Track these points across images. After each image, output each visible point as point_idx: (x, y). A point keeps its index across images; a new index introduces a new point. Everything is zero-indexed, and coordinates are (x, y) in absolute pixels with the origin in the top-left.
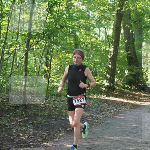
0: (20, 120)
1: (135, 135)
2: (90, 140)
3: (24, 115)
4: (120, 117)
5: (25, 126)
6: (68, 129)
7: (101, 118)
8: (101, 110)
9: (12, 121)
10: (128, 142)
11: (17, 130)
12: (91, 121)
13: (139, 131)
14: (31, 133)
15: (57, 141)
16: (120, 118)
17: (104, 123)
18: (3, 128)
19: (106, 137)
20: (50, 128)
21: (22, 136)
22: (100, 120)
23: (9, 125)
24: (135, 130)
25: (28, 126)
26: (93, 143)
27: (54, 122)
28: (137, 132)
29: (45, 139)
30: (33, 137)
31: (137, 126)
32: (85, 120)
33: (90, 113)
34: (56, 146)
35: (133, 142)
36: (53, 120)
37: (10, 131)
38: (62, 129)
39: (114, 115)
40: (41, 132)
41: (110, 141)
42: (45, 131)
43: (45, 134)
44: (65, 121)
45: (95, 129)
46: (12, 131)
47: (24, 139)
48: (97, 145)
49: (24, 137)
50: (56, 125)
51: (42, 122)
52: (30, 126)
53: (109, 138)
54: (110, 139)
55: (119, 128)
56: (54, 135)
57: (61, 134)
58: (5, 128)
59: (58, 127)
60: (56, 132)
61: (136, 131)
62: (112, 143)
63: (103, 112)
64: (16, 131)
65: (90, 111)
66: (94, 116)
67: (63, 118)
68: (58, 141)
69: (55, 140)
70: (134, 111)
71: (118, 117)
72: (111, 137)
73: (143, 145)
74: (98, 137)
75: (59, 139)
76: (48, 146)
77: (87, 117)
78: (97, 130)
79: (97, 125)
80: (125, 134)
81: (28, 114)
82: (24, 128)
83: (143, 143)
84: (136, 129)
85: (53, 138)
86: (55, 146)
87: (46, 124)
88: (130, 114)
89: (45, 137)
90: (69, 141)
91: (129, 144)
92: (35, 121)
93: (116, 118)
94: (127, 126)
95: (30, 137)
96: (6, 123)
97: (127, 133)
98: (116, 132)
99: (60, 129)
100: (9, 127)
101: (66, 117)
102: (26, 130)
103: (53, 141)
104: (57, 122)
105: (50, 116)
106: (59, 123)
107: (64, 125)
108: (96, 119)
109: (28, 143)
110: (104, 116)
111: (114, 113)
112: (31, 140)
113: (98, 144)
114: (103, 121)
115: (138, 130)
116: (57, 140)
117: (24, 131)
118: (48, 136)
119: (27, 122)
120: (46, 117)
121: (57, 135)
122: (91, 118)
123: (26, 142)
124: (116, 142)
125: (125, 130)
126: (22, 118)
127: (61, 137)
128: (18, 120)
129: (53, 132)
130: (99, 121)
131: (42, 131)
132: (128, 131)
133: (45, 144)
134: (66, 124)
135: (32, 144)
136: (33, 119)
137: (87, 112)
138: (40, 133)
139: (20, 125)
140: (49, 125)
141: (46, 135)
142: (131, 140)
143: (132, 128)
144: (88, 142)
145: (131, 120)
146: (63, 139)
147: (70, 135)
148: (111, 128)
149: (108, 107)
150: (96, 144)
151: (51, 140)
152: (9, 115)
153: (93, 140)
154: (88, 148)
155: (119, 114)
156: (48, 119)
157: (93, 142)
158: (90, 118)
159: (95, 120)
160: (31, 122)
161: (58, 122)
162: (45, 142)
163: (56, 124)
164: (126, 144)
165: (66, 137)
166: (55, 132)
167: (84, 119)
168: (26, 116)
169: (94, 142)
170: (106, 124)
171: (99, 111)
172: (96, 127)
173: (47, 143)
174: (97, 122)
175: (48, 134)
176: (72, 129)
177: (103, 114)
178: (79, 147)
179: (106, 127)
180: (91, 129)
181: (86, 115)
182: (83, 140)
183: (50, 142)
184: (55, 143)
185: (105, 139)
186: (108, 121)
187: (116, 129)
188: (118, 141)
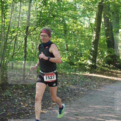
0: (21, 92)
1: (114, 104)
2: (78, 108)
3: (24, 88)
4: (101, 90)
5: (25, 97)
7: (86, 91)
8: (86, 84)
9: (14, 93)
11: (19, 100)
12: (78, 93)
14: (30, 102)
16: (101, 91)
17: (88, 95)
18: (7, 99)
19: (90, 106)
20: (45, 98)
21: (23, 105)
22: (85, 92)
23: (12, 96)
24: (113, 101)
25: (27, 97)
27: (48, 94)
30: (31, 105)
32: (73, 93)
33: (77, 87)
35: (112, 110)
36: (47, 92)
37: (13, 101)
39: (96, 88)
41: (93, 109)
46: (14, 101)
47: (24, 107)
48: (83, 112)
49: (24, 106)
50: (49, 96)
52: (29, 97)
53: (93, 106)
54: (94, 108)
55: (100, 99)
56: (48, 104)
57: (54, 104)
58: (9, 98)
60: (50, 102)
62: (95, 111)
63: (88, 86)
64: (17, 100)
65: (77, 85)
66: (80, 89)
68: (51, 109)
69: (49, 108)
70: (112, 85)
71: (100, 90)
72: (94, 105)
74: (84, 106)
75: (52, 107)
76: (44, 113)
77: (74, 90)
78: (83, 100)
79: (83, 96)
80: (105, 103)
81: (27, 87)
82: (24, 99)
85: (48, 107)
86: (49, 113)
88: (109, 88)
91: (109, 111)
92: (33, 93)
93: (98, 90)
94: (107, 97)
95: (29, 105)
96: (10, 94)
97: (107, 102)
98: (98, 102)
100: (12, 98)
101: (58, 90)
102: (26, 100)
108: (81, 91)
109: (27, 110)
110: (88, 89)
111: (96, 86)
112: (30, 108)
113: (84, 111)
114: (88, 93)
116: (51, 108)
117: (24, 101)
118: (43, 105)
119: (26, 93)
121: (50, 104)
122: (78, 91)
123: (26, 109)
124: (98, 110)
125: (105, 100)
126: (23, 91)
127: (54, 106)
128: (19, 92)
129: (47, 102)
130: (84, 93)
132: (108, 101)
135: (31, 111)
136: (31, 91)
137: (74, 85)
139: (21, 96)
140: (44, 96)
142: (110, 108)
143: (111, 99)
144: (76, 110)
145: (110, 92)
146: (55, 107)
148: (94, 98)
149: (91, 82)
151: (46, 108)
152: (12, 88)
153: (79, 108)
154: (76, 115)
155: (100, 87)
157: (79, 110)
158: (77, 90)
159: (81, 92)
160: (29, 94)
164: (106, 112)
165: (58, 106)
166: (49, 102)
167: (72, 91)
168: (26, 89)
169: (81, 110)
170: (90, 96)
171: (84, 85)
172: (82, 98)
173: (43, 110)
174: (82, 94)
175: (44, 103)
176: (63, 99)
177: (87, 88)
178: (68, 113)
179: (90, 98)
180: (78, 99)
181: (74, 88)
182: (71, 108)
183: (45, 110)
184: (49, 110)
185: (89, 107)
186: (92, 93)
187: (98, 99)
188: (100, 109)
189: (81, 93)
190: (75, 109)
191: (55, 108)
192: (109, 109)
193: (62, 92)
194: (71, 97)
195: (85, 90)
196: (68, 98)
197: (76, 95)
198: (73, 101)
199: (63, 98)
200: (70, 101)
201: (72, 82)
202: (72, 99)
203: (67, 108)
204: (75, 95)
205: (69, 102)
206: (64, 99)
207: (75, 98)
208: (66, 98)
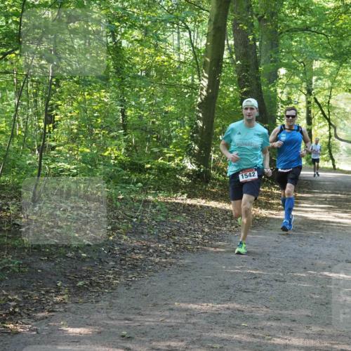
1: (251, 296)
2: (134, 314)
4: (218, 249)
6: (80, 283)
7: (168, 253)
8: (171, 231)
10: (231, 316)
12: (143, 261)
13: (261, 285)
15: (43, 318)
16: (217, 252)
17: (175, 267)
19: (176, 303)
22: (166, 257)
24: (251, 285)
26: (138, 321)
27: (43, 265)
28: (255, 289)
29: (13, 313)
31: (257, 272)
32: (127, 259)
33: (144, 240)
34: (38, 333)
35: (245, 316)
36: (42, 260)
38: (65, 282)
39: (201, 244)
40: (5, 293)
41: (185, 313)
42: (17, 290)
43: (16, 297)
44: (74, 261)
45: (150, 282)
48: (148, 326)
50: (48, 273)
51: (11, 265)
53: (183, 305)
54: (186, 310)
55: (210, 279)
56: (39, 301)
57: (59, 299)
59: (53, 277)
60: (47, 292)
61: (253, 287)
62: (189, 321)
63: (176, 238)
65: (143, 233)
66: (152, 248)
67: (70, 255)
68: (47, 318)
69: (41, 315)
71: (213, 249)
72: (190, 302)
73: (269, 323)
74: (155, 305)
75: (49, 312)
76: (18, 333)
77: (134, 249)
78: (155, 284)
79: (157, 272)
80: (224, 295)
83: (269, 319)
84: (253, 282)
85: (36, 310)
86: (35, 333)
87: (22, 269)
89: (15, 307)
90: (78, 316)
91: (233, 321)
93: (205, 250)
94: (232, 273)
97: (231, 291)
98: (204, 290)
99: (59, 284)
101: (80, 251)
103: (33, 318)
104: (53, 264)
105: (35, 248)
106: (57, 267)
107: (71, 272)
108: (155, 255)
110: (178, 246)
111: (202, 238)
113: (153, 324)
114: (174, 261)
115: (258, 283)
116: (46, 314)
118: (22, 305)
120: (26, 251)
121: (47, 299)
122: (143, 253)
124: (200, 318)
125: (227, 283)
127: (57, 306)
129: (38, 291)
130: (164, 260)
131: (7, 291)
132: (233, 286)
133: (11, 326)
134: (76, 268)
137: (134, 236)
138: (4, 295)
140: (29, 272)
141: (17, 301)
142: (239, 310)
143: (245, 278)
144: (126, 319)
146: (61, 312)
147: (81, 300)
148: (192, 278)
149: (189, 225)
150: (147, 323)
151: (28, 314)
153: (139, 314)
154: (123, 336)
155: (215, 241)
156: (30, 256)
158: (142, 251)
159: (152, 258)
161: (56, 264)
162: (11, 320)
163: (49, 270)
164: (224, 323)
165: (70, 306)
166: (43, 292)
167: (125, 254)
169: (142, 318)
170: (180, 268)
171: (167, 234)
172: (153, 276)
173: (17, 323)
174: (157, 263)
175: (24, 298)
176: (91, 283)
177: (174, 243)
178: (99, 333)
179: (179, 276)
180: (141, 282)
181: (133, 245)
182: (113, 314)
183: (23, 321)
184: (38, 322)
185: (172, 309)
186: (187, 261)
187: (204, 281)
188: (206, 315)
189: (151, 261)
190: (126, 316)
191: (61, 315)
192: (235, 314)
193: (91, 258)
194: (120, 275)
195: (168, 251)
196: (109, 278)
197: (136, 266)
198: (121, 290)
199: (93, 278)
200: (112, 289)
201: (130, 226)
202: (123, 280)
203: (99, 312)
204: (134, 267)
205: (108, 293)
206: (95, 282)
207: (130, 276)
208: (104, 279)
